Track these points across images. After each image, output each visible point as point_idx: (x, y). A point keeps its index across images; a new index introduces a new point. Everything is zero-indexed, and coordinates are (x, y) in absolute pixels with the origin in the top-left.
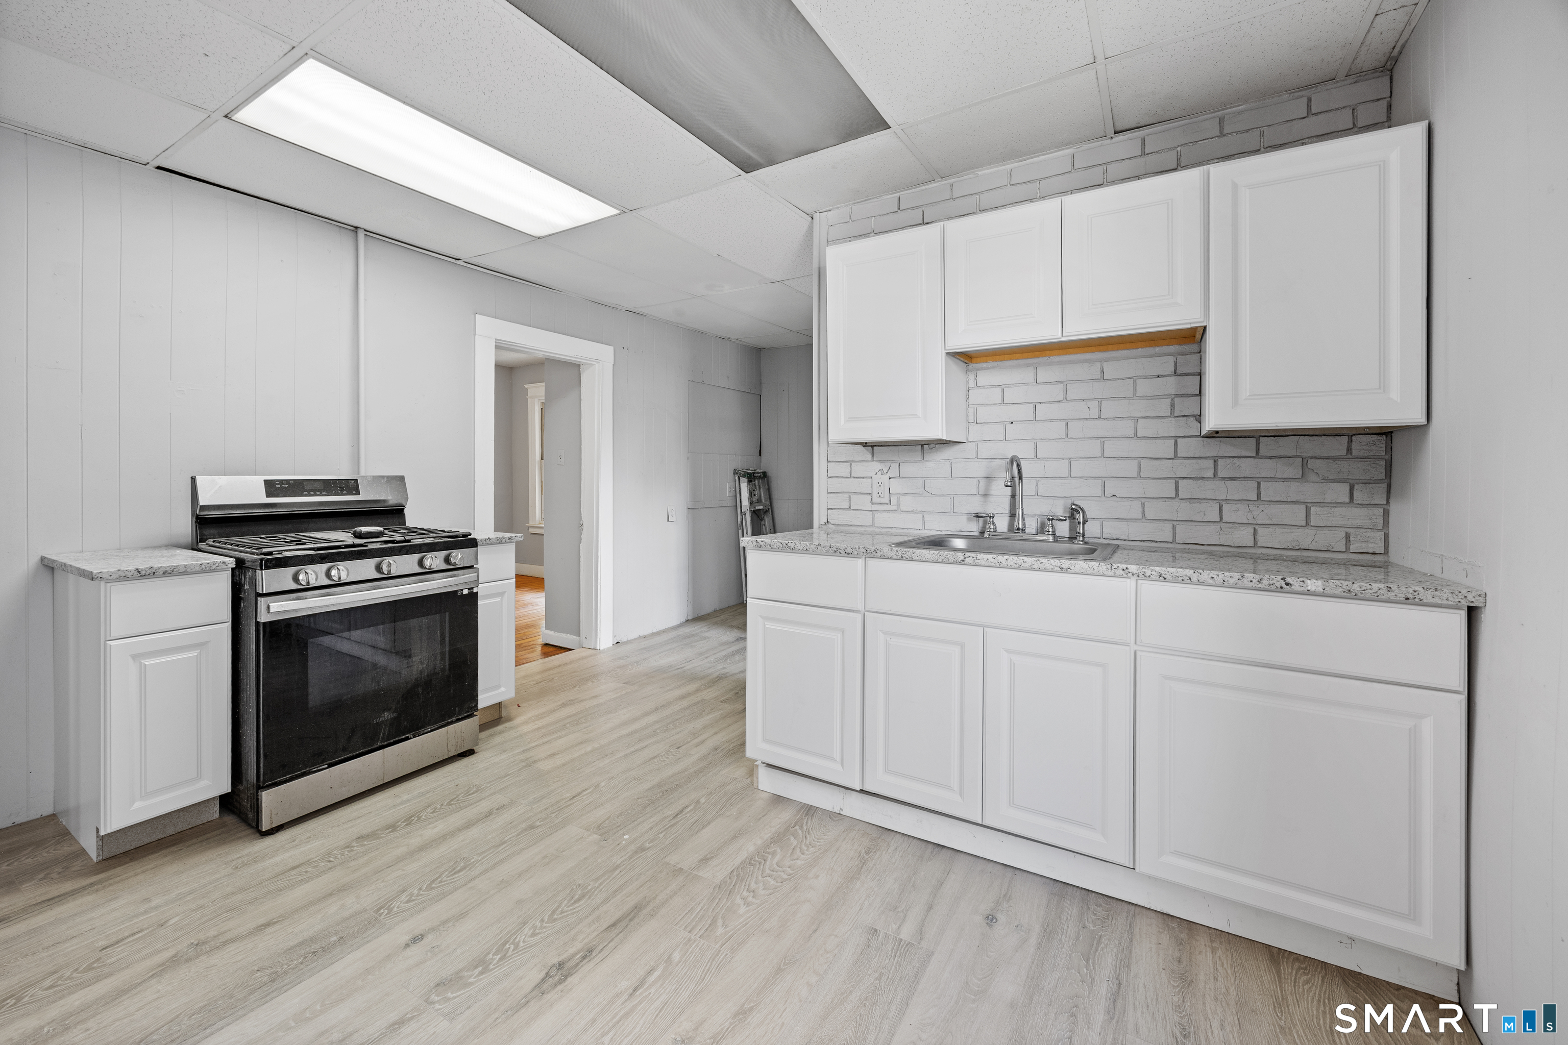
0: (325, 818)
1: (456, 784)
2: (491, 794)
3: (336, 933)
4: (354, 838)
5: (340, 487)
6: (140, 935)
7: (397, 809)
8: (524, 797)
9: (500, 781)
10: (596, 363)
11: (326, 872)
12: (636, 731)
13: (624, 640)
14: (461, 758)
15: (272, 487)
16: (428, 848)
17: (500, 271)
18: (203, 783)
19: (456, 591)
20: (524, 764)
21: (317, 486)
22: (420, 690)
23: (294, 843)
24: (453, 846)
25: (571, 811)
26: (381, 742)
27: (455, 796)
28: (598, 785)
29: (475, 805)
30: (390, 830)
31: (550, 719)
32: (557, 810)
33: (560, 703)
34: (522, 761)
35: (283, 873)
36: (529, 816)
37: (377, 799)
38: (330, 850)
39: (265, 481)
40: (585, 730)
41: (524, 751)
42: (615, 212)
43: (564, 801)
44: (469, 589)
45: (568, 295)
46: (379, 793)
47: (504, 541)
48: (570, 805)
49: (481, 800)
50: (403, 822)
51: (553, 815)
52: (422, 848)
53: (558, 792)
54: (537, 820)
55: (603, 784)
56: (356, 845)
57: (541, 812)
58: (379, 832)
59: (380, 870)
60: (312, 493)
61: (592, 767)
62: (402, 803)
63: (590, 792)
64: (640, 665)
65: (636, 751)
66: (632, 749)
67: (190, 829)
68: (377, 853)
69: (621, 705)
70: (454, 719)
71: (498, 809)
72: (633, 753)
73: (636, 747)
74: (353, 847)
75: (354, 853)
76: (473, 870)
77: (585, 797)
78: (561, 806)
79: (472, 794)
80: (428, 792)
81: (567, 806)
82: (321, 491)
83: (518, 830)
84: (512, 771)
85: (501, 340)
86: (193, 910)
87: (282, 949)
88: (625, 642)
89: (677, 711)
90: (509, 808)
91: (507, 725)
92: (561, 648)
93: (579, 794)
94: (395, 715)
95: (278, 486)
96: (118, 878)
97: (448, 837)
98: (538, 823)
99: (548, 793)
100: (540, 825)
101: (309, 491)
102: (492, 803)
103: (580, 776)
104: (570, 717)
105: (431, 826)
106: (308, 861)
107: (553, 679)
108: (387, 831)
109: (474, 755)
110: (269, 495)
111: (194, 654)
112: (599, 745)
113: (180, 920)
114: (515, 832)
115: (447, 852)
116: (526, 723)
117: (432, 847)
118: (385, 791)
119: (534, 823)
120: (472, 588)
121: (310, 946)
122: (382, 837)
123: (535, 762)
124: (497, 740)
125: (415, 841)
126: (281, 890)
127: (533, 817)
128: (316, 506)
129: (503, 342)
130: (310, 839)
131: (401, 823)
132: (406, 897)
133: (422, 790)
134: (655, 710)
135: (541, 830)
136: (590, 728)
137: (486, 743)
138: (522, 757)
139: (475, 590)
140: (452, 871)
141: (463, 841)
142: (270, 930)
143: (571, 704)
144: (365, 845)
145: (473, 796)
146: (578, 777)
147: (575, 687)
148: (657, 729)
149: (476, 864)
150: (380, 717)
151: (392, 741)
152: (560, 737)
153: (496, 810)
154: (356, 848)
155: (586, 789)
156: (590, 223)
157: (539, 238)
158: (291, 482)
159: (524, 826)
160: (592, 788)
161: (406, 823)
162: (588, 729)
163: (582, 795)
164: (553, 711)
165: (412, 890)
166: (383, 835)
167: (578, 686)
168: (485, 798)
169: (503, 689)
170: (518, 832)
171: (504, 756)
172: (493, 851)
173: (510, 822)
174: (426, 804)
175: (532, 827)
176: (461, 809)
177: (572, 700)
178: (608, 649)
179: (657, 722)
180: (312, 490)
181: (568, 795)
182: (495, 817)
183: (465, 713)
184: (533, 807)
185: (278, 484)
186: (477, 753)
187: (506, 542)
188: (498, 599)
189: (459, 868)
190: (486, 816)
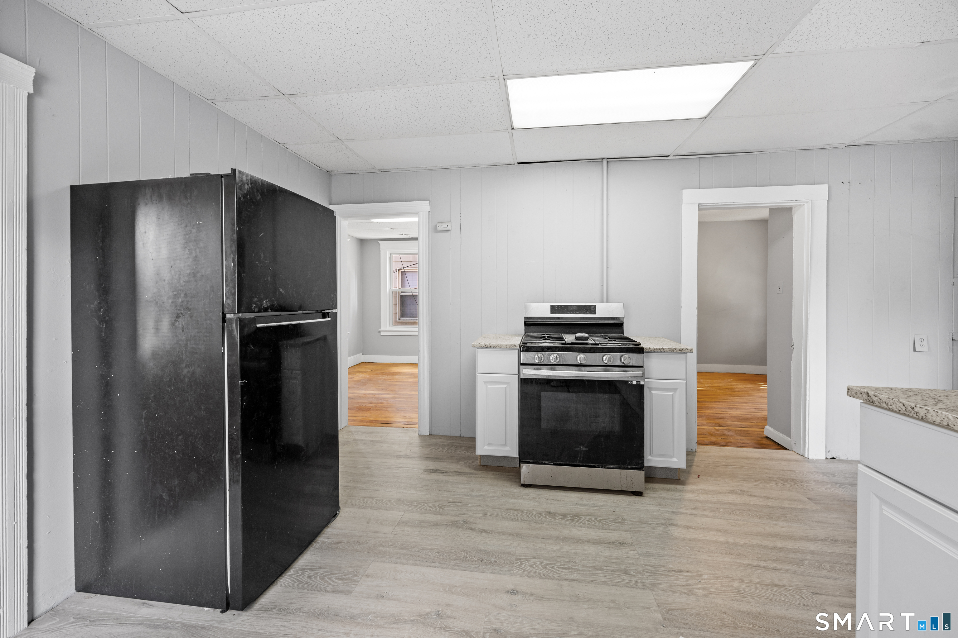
0: (547, 491)
1: (614, 510)
2: (625, 530)
3: (496, 557)
4: (547, 511)
5: (586, 310)
6: (459, 504)
7: (575, 507)
8: (642, 546)
9: (638, 524)
10: (805, 203)
11: (522, 521)
12: (781, 549)
13: (843, 458)
14: (632, 494)
15: (554, 309)
16: (566, 541)
17: (702, 153)
18: (508, 448)
19: (628, 381)
20: (663, 522)
21: (574, 308)
22: (602, 440)
23: (527, 497)
24: (577, 550)
25: (661, 580)
26: (579, 463)
27: (607, 518)
28: (701, 575)
29: (611, 531)
30: (562, 517)
31: (712, 498)
32: (653, 572)
33: (732, 489)
34: (665, 519)
35: (510, 510)
36: (632, 562)
37: (573, 495)
38: (533, 510)
39: (552, 306)
40: (732, 521)
41: (672, 512)
42: (750, 64)
43: (663, 569)
44: (637, 381)
45: (771, 152)
46: (577, 492)
47: (675, 351)
48: (666, 575)
49: (617, 530)
50: (571, 517)
51: (647, 574)
52: (564, 539)
53: (666, 558)
54: (633, 570)
55: (706, 577)
56: (544, 515)
57: (641, 565)
58: (557, 515)
59: (538, 537)
60: (571, 312)
61: (710, 556)
62: (581, 505)
63: (689, 576)
64: (843, 488)
65: (764, 567)
66: (761, 564)
67: (508, 467)
68: (546, 526)
69: (786, 517)
70: (625, 466)
71: (620, 543)
72: (759, 568)
73: (766, 564)
74: (542, 515)
75: (539, 519)
76: (571, 574)
77: (681, 577)
78: (658, 571)
79: (617, 523)
80: (597, 506)
81: (661, 575)
82: (576, 311)
83: (616, 567)
84: (652, 522)
85: (703, 204)
86: (477, 505)
87: (477, 548)
88: (842, 460)
89: (850, 555)
90: (626, 548)
91: (679, 487)
92: (779, 444)
93: (679, 571)
94: (587, 449)
95: (556, 308)
96: (476, 476)
97: (580, 542)
98: (632, 573)
99: (659, 554)
100: (632, 575)
101: (570, 311)
102: (620, 537)
103: (694, 557)
104: (730, 504)
105: (580, 528)
106: (522, 510)
107: (743, 467)
108: (561, 517)
109: (640, 497)
110: (552, 313)
111: (505, 386)
112: (733, 541)
113: (471, 507)
114: (614, 567)
115: (571, 551)
116: (692, 492)
117: (569, 542)
118: (581, 492)
119: (630, 570)
120: (640, 382)
121: (485, 555)
122: (556, 519)
123: (672, 524)
124: (663, 494)
125: (565, 532)
126: (503, 518)
127: (634, 565)
128: (579, 320)
129: (706, 205)
130: (533, 499)
131: (570, 516)
132: (532, 563)
133: (596, 503)
134: (822, 540)
135: (629, 579)
136: (739, 522)
137: (655, 493)
138: (667, 516)
139: (642, 383)
140: (562, 565)
141: (584, 550)
142: (484, 535)
143: (740, 494)
144: (546, 518)
145: (616, 524)
146: (691, 557)
147: (756, 481)
148: (806, 560)
149: (576, 571)
150: (578, 447)
151: (585, 464)
152: (707, 516)
153: (619, 543)
154: (542, 517)
155: (688, 572)
156: (735, 86)
157: (705, 118)
158: (563, 306)
159: (622, 567)
160: (694, 574)
161: (571, 518)
162: (736, 522)
163: (680, 574)
164: (719, 493)
165: (538, 561)
166: (557, 518)
167: (759, 482)
168: (620, 530)
169: (675, 459)
170: (615, 568)
171: (656, 508)
172: (591, 571)
173: (617, 558)
174: (590, 513)
175: (626, 572)
176: (603, 528)
177: (744, 491)
178: (818, 461)
179: (813, 553)
180: (572, 311)
181: (671, 566)
182: (613, 548)
183: (634, 466)
184: (640, 558)
185: (557, 307)
186: (643, 496)
187: (677, 353)
188: (671, 393)
189: (567, 566)
190: (609, 544)
